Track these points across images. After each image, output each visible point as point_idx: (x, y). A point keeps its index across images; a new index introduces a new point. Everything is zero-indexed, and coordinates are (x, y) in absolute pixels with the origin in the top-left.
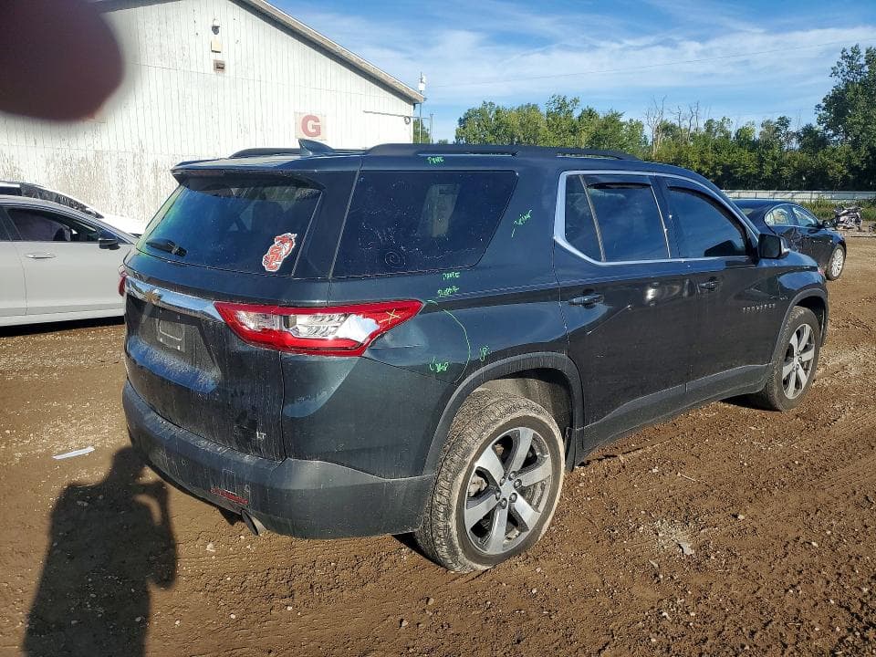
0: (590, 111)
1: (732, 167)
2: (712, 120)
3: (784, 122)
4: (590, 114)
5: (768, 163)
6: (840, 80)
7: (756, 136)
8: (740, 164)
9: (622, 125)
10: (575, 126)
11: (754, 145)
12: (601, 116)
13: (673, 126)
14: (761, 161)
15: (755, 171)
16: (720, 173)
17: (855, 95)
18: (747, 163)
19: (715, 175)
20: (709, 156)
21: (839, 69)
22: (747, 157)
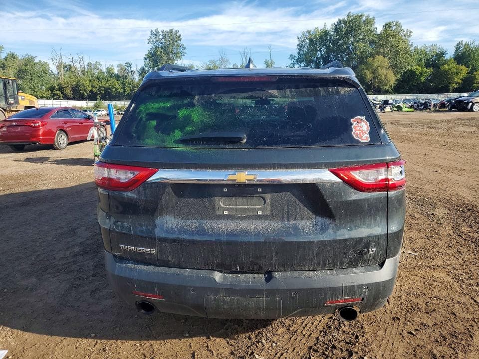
0: (13, 54)
1: (109, 89)
2: (90, 63)
3: (129, 65)
4: (13, 56)
5: (127, 86)
6: (152, 46)
7: (116, 72)
8: (113, 87)
9: (36, 64)
10: (4, 64)
11: (118, 77)
12: (20, 58)
13: (70, 65)
14: (124, 85)
15: (122, 91)
16: (103, 92)
17: (161, 53)
18: (116, 86)
19: (101, 93)
20: (96, 83)
21: (151, 40)
22: (116, 84)
